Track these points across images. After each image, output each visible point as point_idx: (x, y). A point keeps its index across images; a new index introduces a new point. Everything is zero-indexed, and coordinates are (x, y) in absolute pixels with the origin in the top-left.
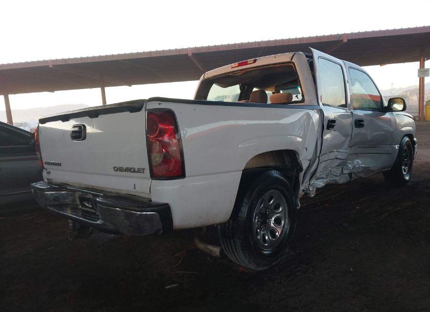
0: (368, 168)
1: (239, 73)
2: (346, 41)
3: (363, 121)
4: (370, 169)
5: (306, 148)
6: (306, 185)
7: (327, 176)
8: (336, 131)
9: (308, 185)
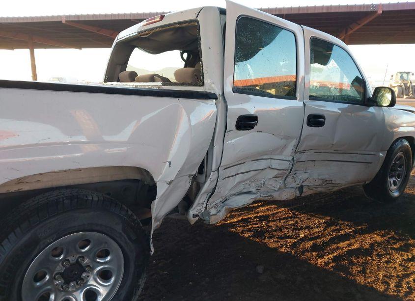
0: (331, 180)
1: (147, 34)
2: (381, 12)
3: (322, 117)
4: (333, 182)
5: (170, 163)
6: (201, 207)
7: (257, 190)
8: (261, 132)
9: (204, 209)
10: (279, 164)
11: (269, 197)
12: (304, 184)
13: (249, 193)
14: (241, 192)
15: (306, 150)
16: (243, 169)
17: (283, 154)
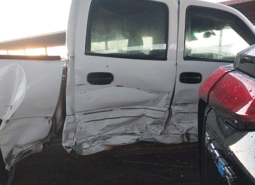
5: (11, 107)
6: (72, 142)
7: (141, 132)
8: (122, 86)
9: (74, 143)
10: (154, 114)
11: (153, 140)
12: (190, 132)
13: (133, 134)
14: (125, 132)
15: (188, 103)
16: (111, 115)
17: (158, 105)
